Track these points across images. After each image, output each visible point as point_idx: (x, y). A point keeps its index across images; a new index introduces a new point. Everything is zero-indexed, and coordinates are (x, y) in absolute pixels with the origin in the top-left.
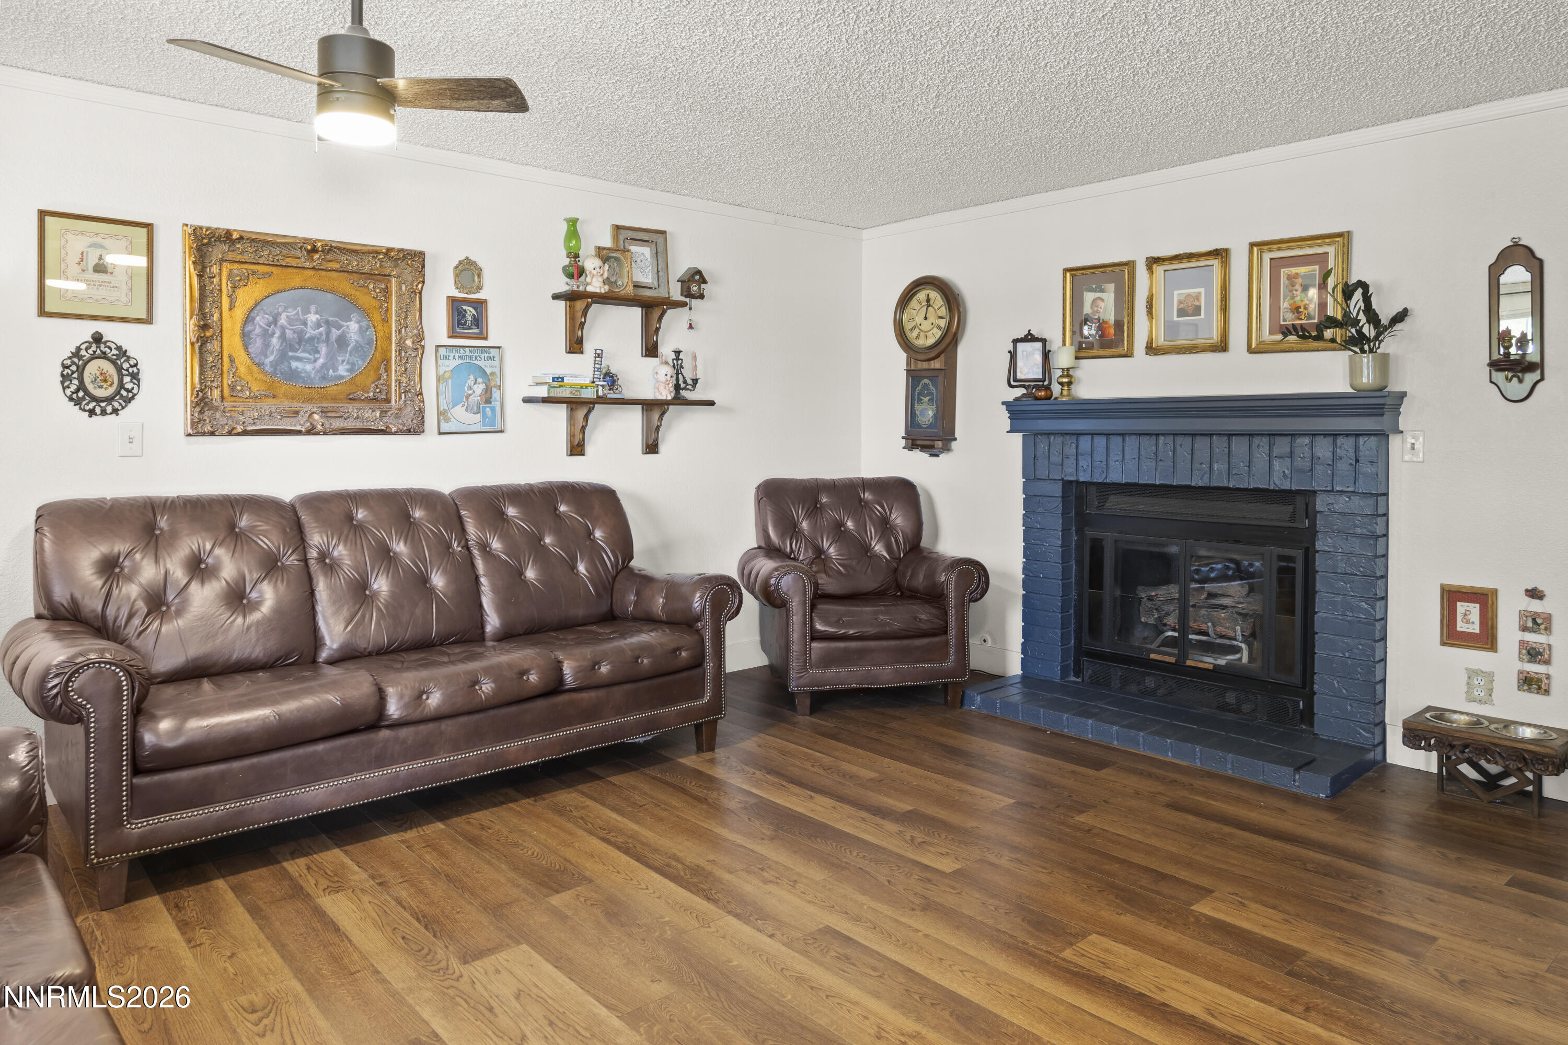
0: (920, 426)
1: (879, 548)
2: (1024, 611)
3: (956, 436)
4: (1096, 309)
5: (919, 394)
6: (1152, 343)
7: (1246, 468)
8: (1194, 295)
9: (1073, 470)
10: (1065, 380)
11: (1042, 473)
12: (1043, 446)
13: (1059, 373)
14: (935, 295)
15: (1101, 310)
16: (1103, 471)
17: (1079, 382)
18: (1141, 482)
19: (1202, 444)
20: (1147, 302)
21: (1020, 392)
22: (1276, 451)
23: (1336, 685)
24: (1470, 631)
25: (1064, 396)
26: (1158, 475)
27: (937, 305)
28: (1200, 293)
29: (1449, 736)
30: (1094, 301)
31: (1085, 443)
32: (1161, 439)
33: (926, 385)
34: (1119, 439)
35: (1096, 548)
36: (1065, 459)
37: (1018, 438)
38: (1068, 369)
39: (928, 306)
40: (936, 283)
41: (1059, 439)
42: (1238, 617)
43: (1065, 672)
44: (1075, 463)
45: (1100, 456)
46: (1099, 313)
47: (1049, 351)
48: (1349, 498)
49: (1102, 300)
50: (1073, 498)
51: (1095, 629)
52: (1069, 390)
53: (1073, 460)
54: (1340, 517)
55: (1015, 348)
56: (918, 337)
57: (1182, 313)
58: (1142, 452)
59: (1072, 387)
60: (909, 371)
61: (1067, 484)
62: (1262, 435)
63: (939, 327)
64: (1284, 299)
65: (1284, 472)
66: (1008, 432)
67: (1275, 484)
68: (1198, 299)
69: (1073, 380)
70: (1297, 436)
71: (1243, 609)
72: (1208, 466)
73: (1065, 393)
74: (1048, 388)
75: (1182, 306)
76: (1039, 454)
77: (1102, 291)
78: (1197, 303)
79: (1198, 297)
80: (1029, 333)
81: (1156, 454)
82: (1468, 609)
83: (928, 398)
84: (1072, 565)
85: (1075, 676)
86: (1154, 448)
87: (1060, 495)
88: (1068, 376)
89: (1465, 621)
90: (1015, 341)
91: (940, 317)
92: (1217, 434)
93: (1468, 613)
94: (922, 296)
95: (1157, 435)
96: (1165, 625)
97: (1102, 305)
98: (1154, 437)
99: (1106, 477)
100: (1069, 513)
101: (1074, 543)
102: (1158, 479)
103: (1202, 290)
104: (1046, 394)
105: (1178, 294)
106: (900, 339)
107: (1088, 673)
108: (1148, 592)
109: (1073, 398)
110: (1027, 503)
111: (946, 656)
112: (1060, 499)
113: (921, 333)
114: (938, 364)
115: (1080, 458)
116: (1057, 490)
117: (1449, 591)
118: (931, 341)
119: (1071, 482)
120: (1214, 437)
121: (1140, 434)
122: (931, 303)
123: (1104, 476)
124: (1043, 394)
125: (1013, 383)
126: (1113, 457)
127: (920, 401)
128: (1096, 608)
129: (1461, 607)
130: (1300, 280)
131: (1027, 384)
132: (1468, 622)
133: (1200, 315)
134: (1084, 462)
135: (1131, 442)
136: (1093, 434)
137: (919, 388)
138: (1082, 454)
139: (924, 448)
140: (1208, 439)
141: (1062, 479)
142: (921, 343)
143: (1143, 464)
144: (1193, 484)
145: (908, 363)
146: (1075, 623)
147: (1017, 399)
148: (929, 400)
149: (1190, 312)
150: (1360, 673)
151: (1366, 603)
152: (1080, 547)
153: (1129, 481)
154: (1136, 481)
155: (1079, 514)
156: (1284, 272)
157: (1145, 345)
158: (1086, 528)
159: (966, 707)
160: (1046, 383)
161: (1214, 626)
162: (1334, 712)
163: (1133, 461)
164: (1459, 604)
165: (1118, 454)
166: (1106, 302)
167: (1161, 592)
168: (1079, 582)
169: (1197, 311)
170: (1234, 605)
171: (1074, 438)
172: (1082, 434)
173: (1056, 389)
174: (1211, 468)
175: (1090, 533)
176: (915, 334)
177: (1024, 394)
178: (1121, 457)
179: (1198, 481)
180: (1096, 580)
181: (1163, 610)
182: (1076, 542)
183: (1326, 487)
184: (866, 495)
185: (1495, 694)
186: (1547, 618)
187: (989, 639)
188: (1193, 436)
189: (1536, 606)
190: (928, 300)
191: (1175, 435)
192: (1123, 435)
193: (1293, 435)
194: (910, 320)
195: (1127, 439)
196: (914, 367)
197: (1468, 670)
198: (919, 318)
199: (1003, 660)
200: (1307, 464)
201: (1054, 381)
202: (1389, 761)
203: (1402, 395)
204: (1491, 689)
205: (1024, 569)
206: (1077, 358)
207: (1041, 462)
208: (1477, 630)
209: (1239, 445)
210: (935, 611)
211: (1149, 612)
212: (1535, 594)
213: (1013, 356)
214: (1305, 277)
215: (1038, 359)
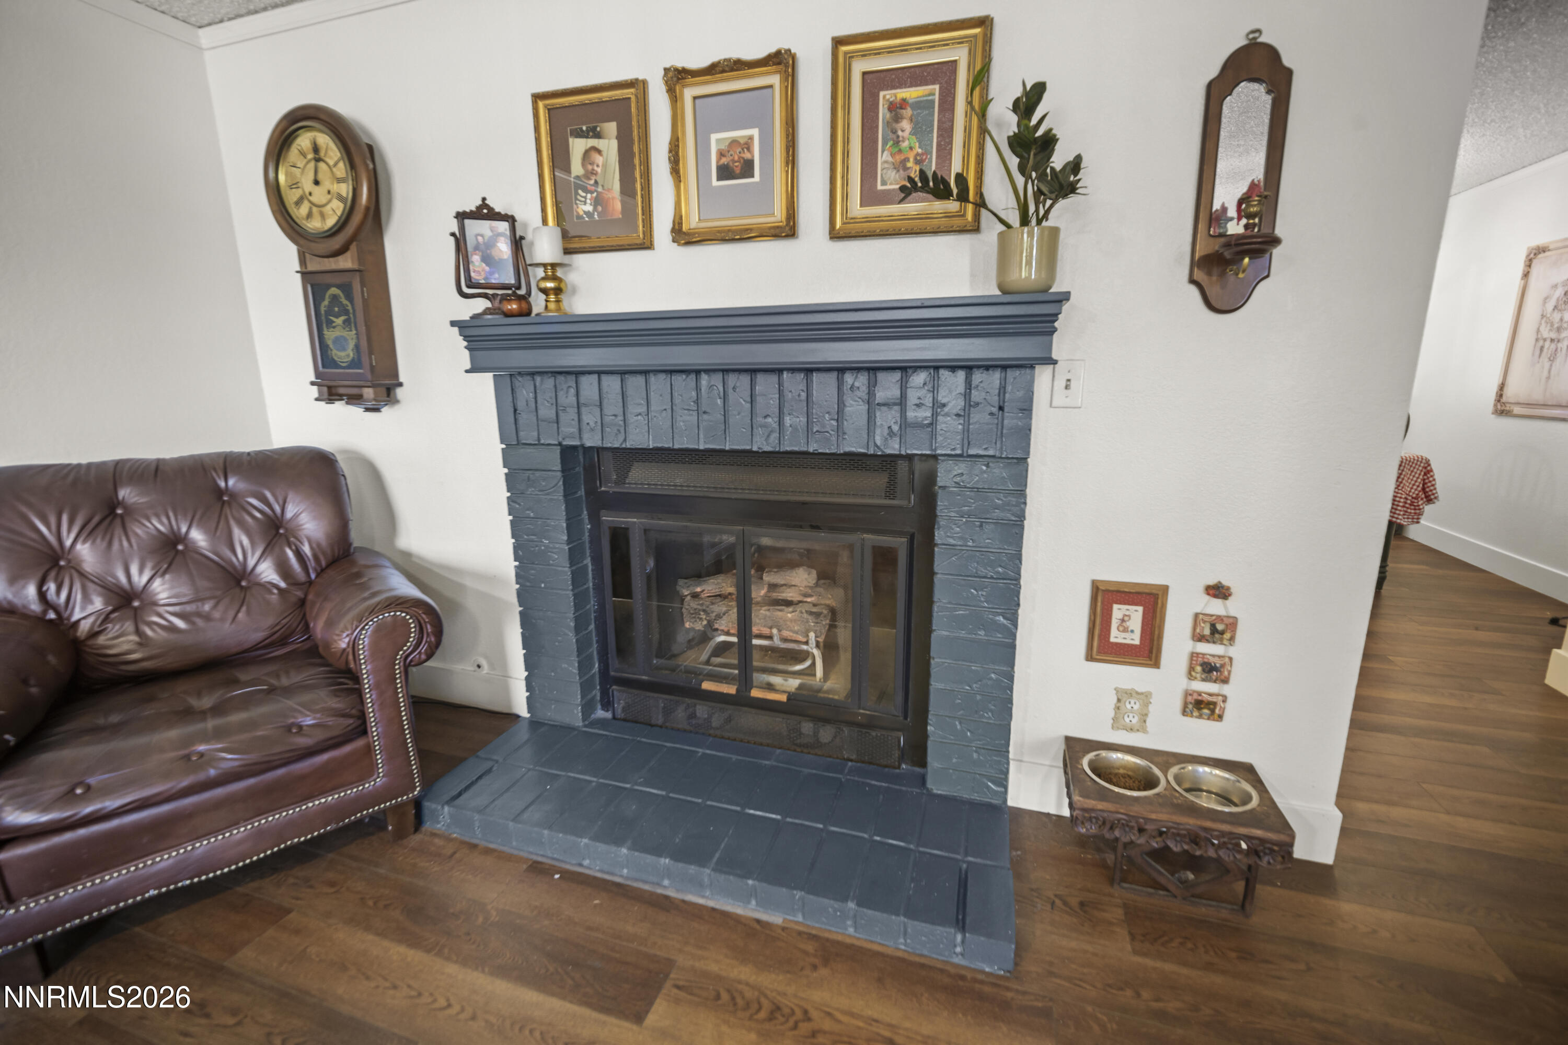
0: (335, 364)
1: (267, 572)
2: (522, 634)
3: (401, 379)
4: (590, 167)
5: (329, 312)
6: (681, 224)
7: (834, 423)
8: (742, 141)
9: (574, 430)
10: (550, 285)
11: (528, 435)
12: (525, 393)
13: (540, 273)
14: (324, 140)
15: (599, 170)
16: (619, 430)
17: (574, 291)
18: (676, 446)
19: (765, 384)
20: (670, 151)
21: (480, 305)
22: (881, 395)
23: (959, 727)
24: (1128, 641)
25: (550, 311)
26: (701, 436)
27: (331, 158)
28: (751, 138)
29: (1139, 817)
30: (587, 154)
31: (589, 385)
32: (704, 379)
33: (335, 298)
34: (640, 379)
35: (619, 538)
36: (561, 413)
37: (487, 379)
38: (554, 266)
39: (318, 160)
40: (322, 116)
41: (549, 382)
42: (810, 617)
43: (588, 708)
44: (576, 419)
45: (613, 406)
46: (596, 174)
47: (522, 238)
48: (987, 466)
49: (599, 152)
50: (579, 469)
51: (624, 650)
52: (558, 301)
53: (572, 413)
54: (973, 494)
55: (462, 228)
56: (310, 215)
57: (725, 172)
58: (677, 400)
59: (562, 297)
60: (306, 275)
61: (568, 453)
62: (859, 369)
63: (340, 198)
64: (884, 144)
65: (889, 427)
66: (467, 371)
67: (876, 445)
68: (748, 149)
69: (562, 286)
70: (910, 371)
71: (815, 605)
72: (776, 419)
73: (552, 306)
74: (525, 298)
75: (724, 161)
76: (521, 404)
77: (598, 136)
78: (747, 156)
79: (747, 145)
80: (484, 204)
81: (697, 401)
82: (1127, 613)
83: (343, 318)
84: (586, 565)
85: (603, 709)
86: (694, 394)
87: (559, 467)
88: (554, 278)
89: (1121, 629)
90: (461, 216)
91: (339, 180)
92: (788, 370)
93: (1126, 618)
94: (304, 141)
95: (698, 372)
96: (717, 630)
97: (599, 160)
98: (693, 376)
99: (625, 440)
100: (576, 492)
101: (587, 534)
102: (702, 441)
103: (755, 132)
104: (520, 307)
105: (717, 139)
106: (280, 218)
107: (619, 706)
108: (691, 588)
109: (566, 314)
110: (511, 480)
111: (373, 767)
112: (559, 474)
113: (315, 209)
114: (346, 262)
115: (584, 410)
116: (554, 460)
117: (1106, 591)
118: (331, 222)
119: (574, 448)
120: (785, 374)
121: (671, 372)
122: (322, 154)
123: (621, 438)
124: (514, 306)
125: (466, 290)
126: (632, 409)
127: (330, 324)
128: (624, 622)
129: (1118, 611)
130: (908, 112)
131: (490, 292)
132: (1126, 630)
133: (753, 176)
134: (590, 417)
135: (659, 383)
136: (600, 373)
137: (326, 303)
138: (586, 405)
139: (354, 399)
140: (774, 378)
141: (560, 444)
142: (315, 225)
143: (679, 418)
144: (755, 449)
145: (303, 261)
146: (597, 642)
147: (475, 317)
148: (344, 322)
149: (738, 171)
150: (991, 711)
151: (1005, 618)
152: (595, 539)
153: (660, 445)
154: (671, 445)
155: (591, 492)
156: (884, 97)
157: (671, 226)
158: (603, 512)
159: (428, 826)
160: (522, 292)
161: (779, 630)
162: (954, 760)
163: (664, 413)
164: (1115, 607)
165: (640, 404)
166: (604, 153)
167: (709, 587)
168: (599, 588)
169: (747, 169)
170: (801, 598)
171: (571, 380)
172: (583, 373)
173: (538, 302)
174: (780, 423)
175: (609, 518)
176: (304, 210)
177: (488, 309)
178: (644, 409)
179: (760, 444)
180: (622, 587)
181: (713, 612)
182: (590, 531)
183: (954, 449)
184: (231, 482)
185: (1149, 721)
186: (1232, 624)
187: (484, 663)
188: (753, 372)
189: (1216, 607)
190: (316, 149)
191: (725, 371)
192: (645, 373)
193: (905, 369)
194: (294, 185)
195: (652, 378)
196: (311, 267)
197: (1117, 690)
198: (307, 184)
199: (506, 690)
200: (924, 414)
201: (534, 290)
202: (1010, 803)
203: (1065, 297)
204: (1144, 717)
205: (518, 576)
206: (567, 252)
207: (526, 418)
208: (1137, 642)
209: (824, 386)
210: (335, 703)
211: (695, 614)
212: (1218, 591)
213: (460, 241)
214: (919, 105)
215: (504, 248)
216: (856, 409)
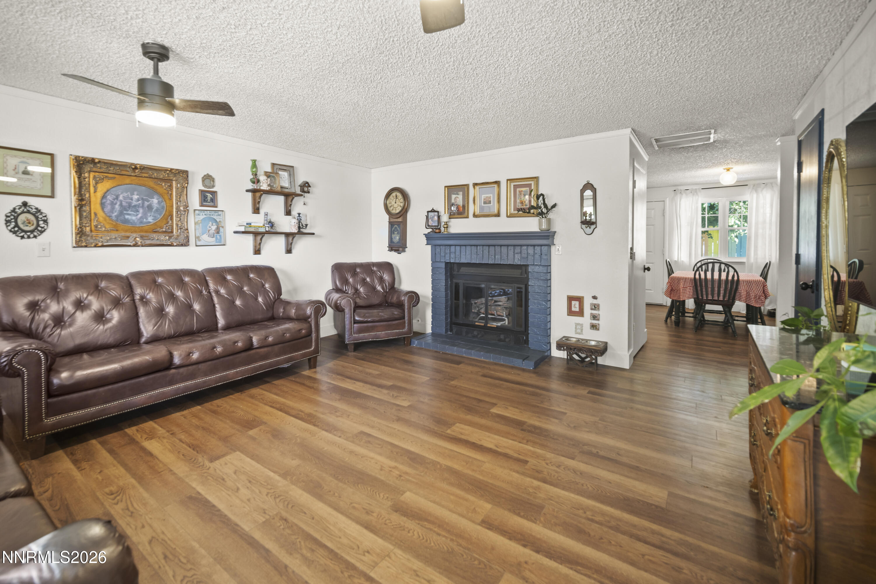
0: (394, 243)
1: (379, 288)
2: (432, 309)
3: (407, 246)
4: (456, 201)
5: (393, 231)
6: (475, 213)
7: (506, 257)
9: (449, 258)
10: (446, 226)
11: (438, 259)
12: (438, 250)
14: (399, 194)
15: (458, 201)
16: (459, 259)
17: (450, 227)
18: (472, 262)
19: (492, 248)
20: (473, 199)
21: (430, 230)
22: (516, 251)
23: (535, 331)
24: (576, 310)
27: (400, 198)
29: (570, 346)
30: (455, 198)
31: (453, 248)
33: (396, 227)
34: (464, 247)
35: (457, 286)
36: (446, 255)
37: (429, 247)
38: (446, 222)
39: (396, 198)
40: (399, 190)
41: (444, 247)
42: (504, 309)
43: (446, 330)
44: (449, 256)
45: (458, 253)
48: (539, 267)
50: (449, 268)
51: (457, 315)
54: (536, 273)
56: (393, 210)
57: (485, 203)
58: (472, 252)
59: (448, 229)
60: (389, 222)
61: (447, 264)
62: (511, 246)
63: (400, 206)
64: (518, 199)
65: (518, 258)
66: (426, 245)
67: (515, 262)
71: (506, 306)
72: (494, 256)
73: (446, 231)
74: (440, 229)
75: (485, 200)
76: (437, 252)
77: (458, 194)
78: (490, 200)
79: (490, 198)
82: (575, 303)
83: (397, 232)
85: (450, 332)
86: (476, 251)
87: (444, 267)
88: (447, 225)
90: (428, 212)
91: (401, 203)
92: (497, 246)
93: (575, 305)
94: (394, 194)
95: (477, 246)
96: (480, 312)
97: (458, 199)
99: (460, 261)
100: (447, 274)
101: (449, 284)
102: (477, 261)
103: (492, 195)
105: (483, 196)
106: (386, 210)
107: (455, 331)
108: (474, 301)
109: (448, 233)
110: (433, 270)
111: (405, 327)
112: (444, 269)
113: (394, 208)
114: (400, 220)
116: (443, 265)
117: (570, 297)
118: (398, 211)
119: (448, 263)
121: (471, 246)
122: (398, 197)
126: (462, 254)
127: (394, 233)
128: (457, 307)
130: (523, 193)
132: (575, 307)
133: (491, 204)
134: (453, 256)
135: (468, 248)
136: (455, 246)
137: (393, 229)
138: (452, 253)
139: (395, 251)
140: (494, 247)
141: (445, 262)
142: (394, 212)
143: (472, 256)
144: (489, 263)
145: (389, 219)
146: (450, 313)
147: (429, 233)
149: (488, 203)
150: (543, 326)
151: (545, 303)
152: (451, 286)
153: (468, 262)
154: (470, 262)
155: (451, 274)
156: (518, 190)
157: (473, 214)
158: (453, 279)
159: (412, 345)
161: (496, 312)
162: (535, 340)
163: (469, 255)
164: (573, 302)
167: (479, 301)
168: (451, 298)
169: (490, 202)
170: (503, 304)
171: (449, 247)
172: (452, 245)
173: (442, 229)
175: (455, 281)
176: (392, 208)
178: (465, 254)
179: (491, 262)
180: (457, 298)
181: (480, 307)
183: (532, 263)
184: (374, 268)
185: (583, 331)
186: (598, 305)
187: (420, 320)
188: (489, 246)
189: (595, 302)
190: (396, 196)
191: (483, 246)
192: (465, 246)
193: (521, 246)
194: (390, 203)
195: (467, 247)
196: (391, 221)
197: (575, 323)
198: (393, 203)
199: (424, 326)
200: (526, 256)
201: (442, 226)
202: (552, 355)
203: (555, 232)
204: (582, 330)
205: (432, 294)
206: (450, 218)
207: (438, 256)
208: (578, 310)
209: (504, 249)
210: (400, 311)
211: (475, 308)
212: (595, 298)
213: (427, 217)
214: (524, 191)
215: (436, 218)
216: (511, 253)
